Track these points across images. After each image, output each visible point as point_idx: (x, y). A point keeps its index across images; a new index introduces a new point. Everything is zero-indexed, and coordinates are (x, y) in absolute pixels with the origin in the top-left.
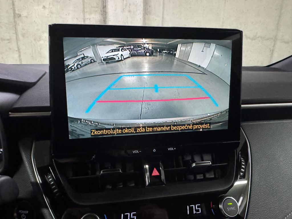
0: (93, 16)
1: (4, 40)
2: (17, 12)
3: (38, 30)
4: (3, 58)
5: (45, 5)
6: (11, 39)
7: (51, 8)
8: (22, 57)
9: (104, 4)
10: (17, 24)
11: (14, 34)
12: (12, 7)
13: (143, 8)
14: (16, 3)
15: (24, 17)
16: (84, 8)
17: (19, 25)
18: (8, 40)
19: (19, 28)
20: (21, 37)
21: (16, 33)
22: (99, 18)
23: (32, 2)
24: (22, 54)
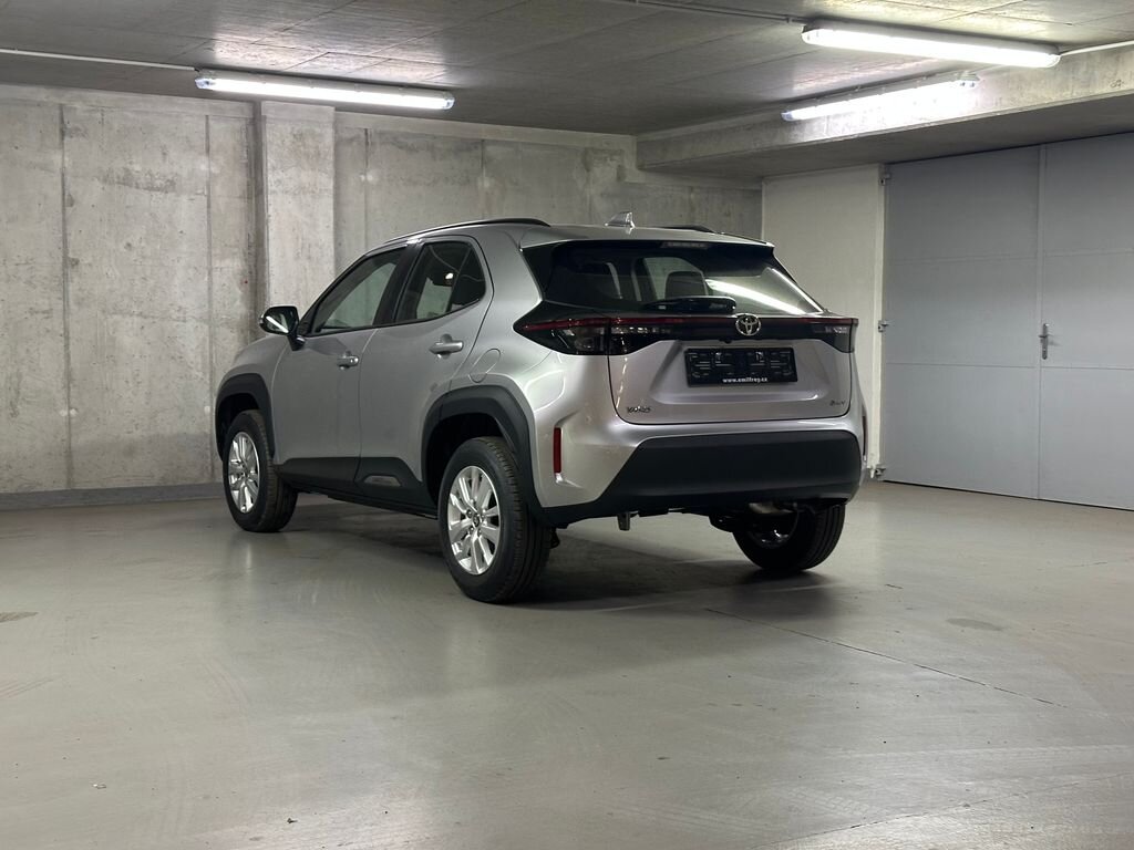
0: (228, 262)
1: (37, 312)
2: (71, 255)
3: (111, 291)
4: (28, 350)
5: (130, 242)
8: (71, 348)
10: (70, 279)
11: (60, 299)
12: (61, 245)
13: (333, 253)
14: (70, 238)
15: (85, 265)
16: (210, 247)
17: (73, 282)
18: (44, 312)
19: (72, 288)
20: (73, 307)
21: (64, 297)
22: (241, 268)
23: (104, 238)
24: (72, 341)
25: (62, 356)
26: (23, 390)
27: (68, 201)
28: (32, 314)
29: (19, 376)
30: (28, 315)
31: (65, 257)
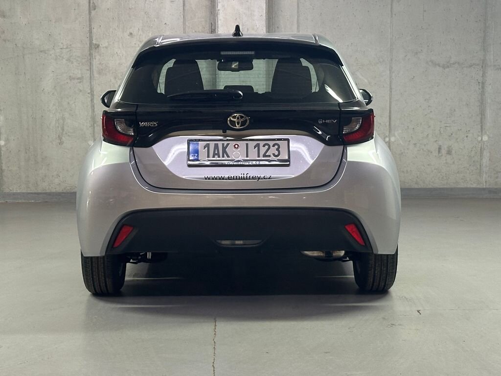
1: (74, 79)
2: (94, 42)
3: (119, 64)
4: (69, 103)
5: (131, 31)
6: (83, 77)
7: (140, 35)
8: (95, 102)
9: (213, 28)
10: (94, 57)
11: (88, 70)
12: (89, 34)
14: (94, 31)
15: (103, 48)
17: (95, 59)
18: (78, 79)
19: (95, 63)
20: (96, 75)
21: (90, 69)
23: (115, 29)
25: (89, 106)
26: (66, 128)
27: (92, 7)
28: (71, 80)
29: (64, 119)
30: (68, 81)
31: (91, 43)
